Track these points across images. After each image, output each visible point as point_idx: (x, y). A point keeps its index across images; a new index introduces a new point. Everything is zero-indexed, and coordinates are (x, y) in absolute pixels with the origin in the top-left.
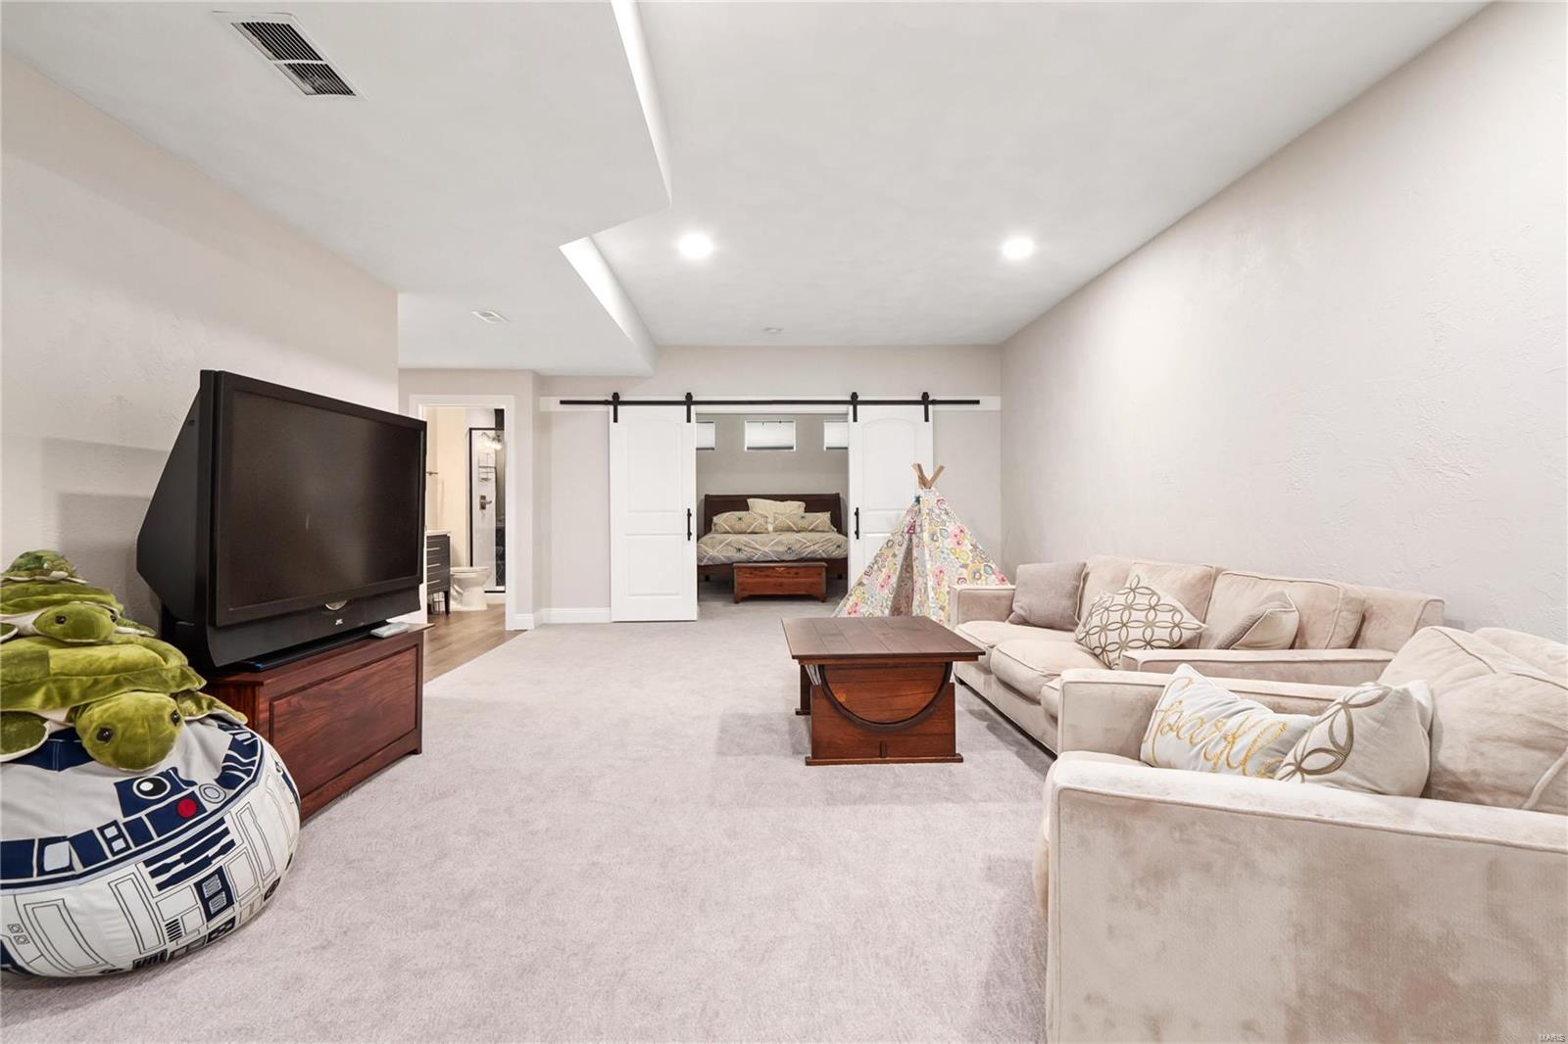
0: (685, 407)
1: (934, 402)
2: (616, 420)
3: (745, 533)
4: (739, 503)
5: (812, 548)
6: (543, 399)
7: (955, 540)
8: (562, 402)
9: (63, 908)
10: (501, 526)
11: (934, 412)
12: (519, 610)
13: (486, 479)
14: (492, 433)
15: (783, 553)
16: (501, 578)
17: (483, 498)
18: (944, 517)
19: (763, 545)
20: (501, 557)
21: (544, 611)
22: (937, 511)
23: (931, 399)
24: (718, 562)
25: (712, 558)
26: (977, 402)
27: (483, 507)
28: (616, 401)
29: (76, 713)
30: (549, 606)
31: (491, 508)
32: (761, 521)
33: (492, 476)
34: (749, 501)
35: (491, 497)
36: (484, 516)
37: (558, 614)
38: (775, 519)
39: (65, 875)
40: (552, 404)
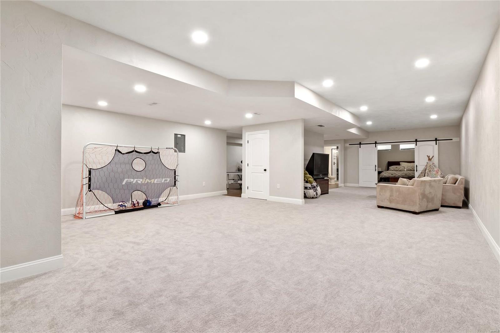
0: (375, 144)
1: (439, 140)
2: (360, 147)
3: (398, 171)
4: (398, 163)
5: (412, 175)
6: (346, 144)
7: (436, 172)
8: (350, 145)
9: (309, 192)
10: (338, 168)
11: (438, 142)
12: (341, 183)
13: (335, 159)
14: (336, 149)
15: (404, 175)
16: (338, 179)
17: (334, 162)
18: (434, 167)
19: (399, 173)
20: (338, 174)
21: (346, 184)
22: (432, 166)
23: (438, 139)
24: (387, 177)
25: (385, 176)
26: (452, 139)
27: (334, 164)
28: (360, 144)
29: (307, 179)
30: (347, 183)
31: (336, 164)
32: (403, 168)
33: (336, 158)
34: (400, 163)
35: (336, 162)
36: (334, 166)
37: (348, 185)
38: (407, 167)
39: (309, 189)
40: (347, 145)
